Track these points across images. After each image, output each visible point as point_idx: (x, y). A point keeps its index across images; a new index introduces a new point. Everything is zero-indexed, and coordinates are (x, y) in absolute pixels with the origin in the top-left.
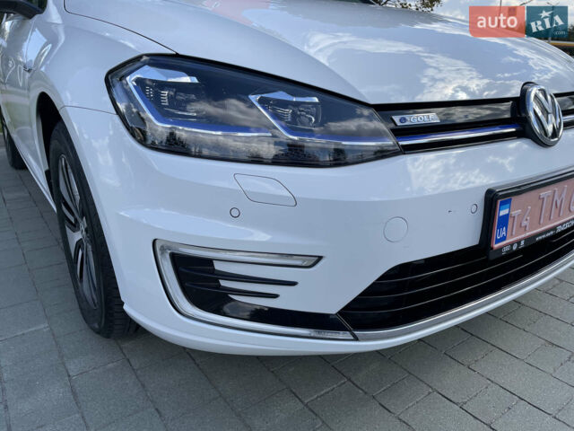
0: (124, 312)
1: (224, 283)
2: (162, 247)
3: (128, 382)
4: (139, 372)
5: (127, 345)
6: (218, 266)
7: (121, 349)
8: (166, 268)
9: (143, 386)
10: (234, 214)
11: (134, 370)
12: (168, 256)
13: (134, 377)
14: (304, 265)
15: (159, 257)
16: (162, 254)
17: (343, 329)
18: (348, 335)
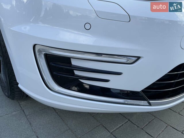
0: (19, 88)
1: (77, 73)
2: (39, 50)
3: (22, 121)
4: (28, 116)
5: (23, 103)
6: (74, 62)
7: (20, 105)
8: (42, 63)
9: (30, 124)
10: (87, 27)
11: (26, 115)
12: (43, 56)
13: (26, 119)
14: (128, 62)
15: (38, 56)
16: (39, 54)
17: (144, 99)
18: (145, 103)
